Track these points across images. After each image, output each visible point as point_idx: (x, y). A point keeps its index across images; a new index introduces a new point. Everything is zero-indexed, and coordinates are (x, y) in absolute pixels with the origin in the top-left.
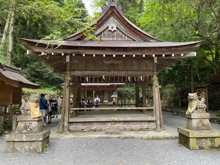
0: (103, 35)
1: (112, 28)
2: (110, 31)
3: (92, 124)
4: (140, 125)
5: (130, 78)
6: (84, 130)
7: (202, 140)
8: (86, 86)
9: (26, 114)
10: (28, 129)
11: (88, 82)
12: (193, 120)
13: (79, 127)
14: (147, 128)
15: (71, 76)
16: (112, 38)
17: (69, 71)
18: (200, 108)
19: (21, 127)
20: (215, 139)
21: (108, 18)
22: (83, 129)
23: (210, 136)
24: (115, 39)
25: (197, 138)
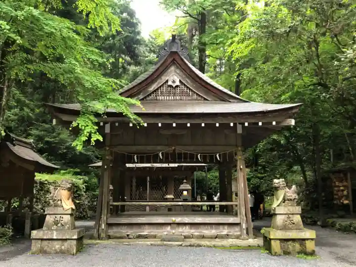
0: (159, 93)
1: (174, 82)
2: (171, 86)
3: (143, 227)
4: (216, 229)
5: (200, 156)
6: (130, 237)
7: (288, 243)
8: (134, 168)
9: (56, 206)
10: (59, 225)
11: (137, 163)
12: (278, 216)
13: (121, 231)
14: (228, 235)
15: (111, 154)
16: (173, 97)
17: (108, 146)
18: (288, 200)
19: (50, 222)
20: (307, 242)
21: (167, 68)
22: (128, 235)
23: (299, 237)
24: (178, 98)
25: (280, 240)
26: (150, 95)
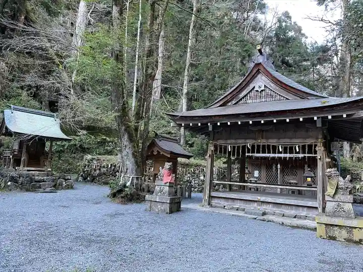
0: (248, 97)
1: (260, 87)
2: (257, 91)
3: (236, 201)
4: (295, 210)
6: (225, 208)
7: (334, 229)
10: (162, 193)
13: (221, 202)
14: (306, 216)
16: (259, 100)
17: (212, 140)
19: (158, 190)
20: (354, 230)
22: (225, 206)
24: (263, 100)
25: (326, 225)
26: (241, 99)
